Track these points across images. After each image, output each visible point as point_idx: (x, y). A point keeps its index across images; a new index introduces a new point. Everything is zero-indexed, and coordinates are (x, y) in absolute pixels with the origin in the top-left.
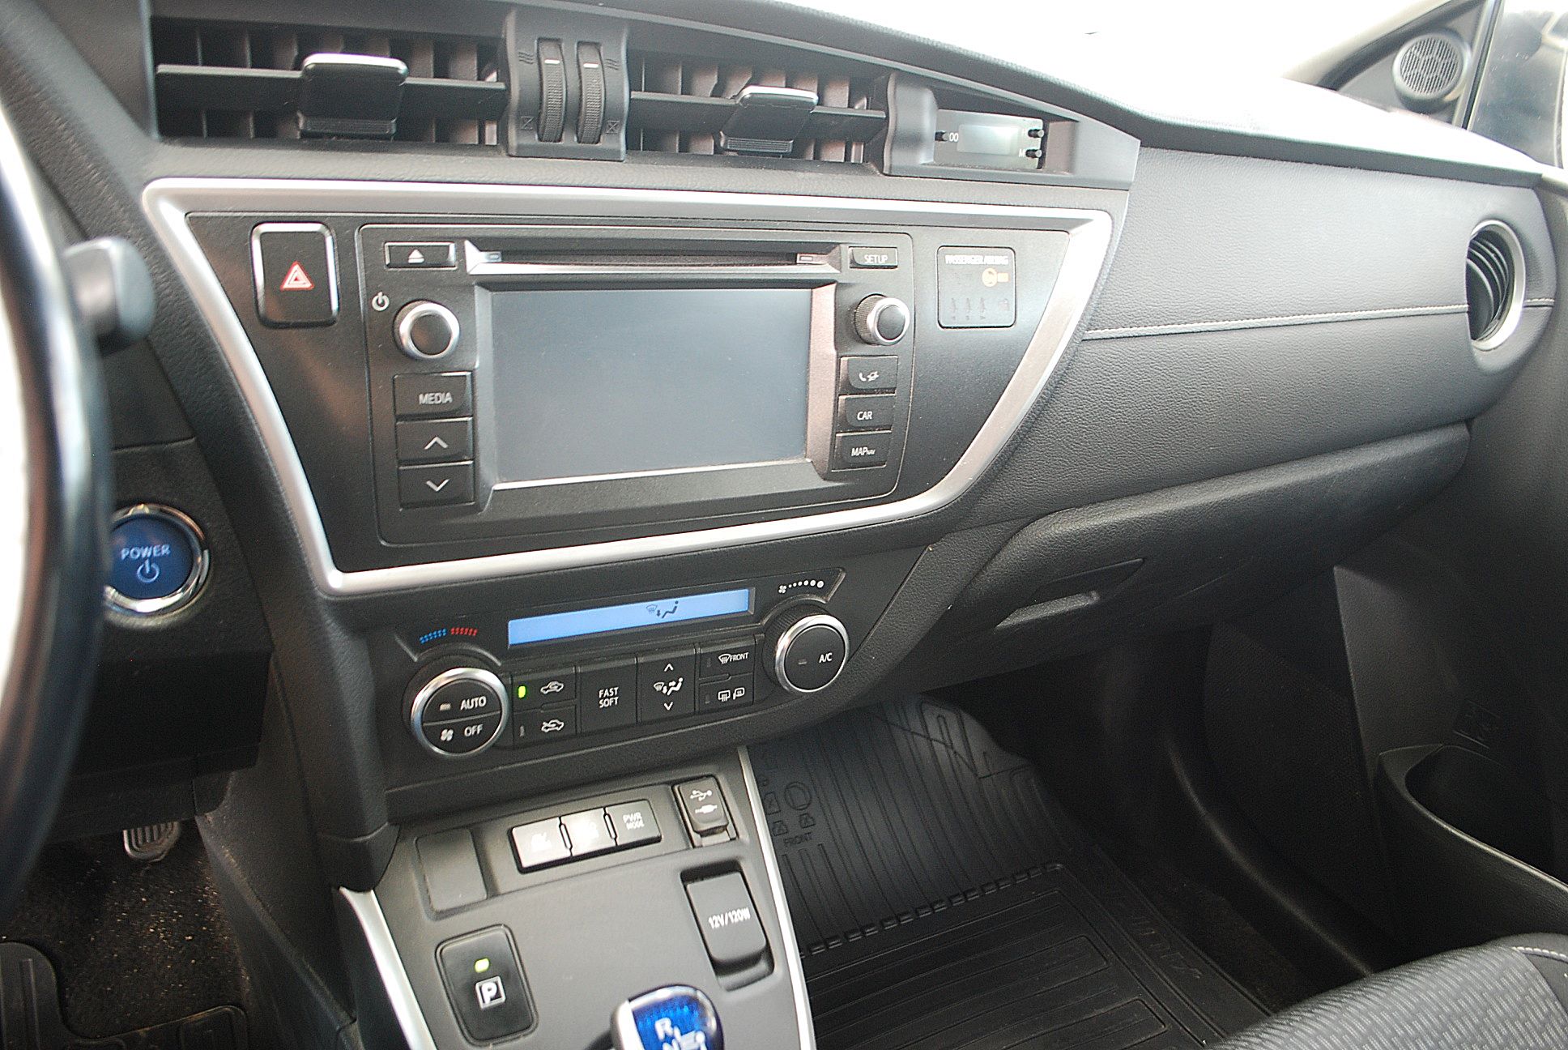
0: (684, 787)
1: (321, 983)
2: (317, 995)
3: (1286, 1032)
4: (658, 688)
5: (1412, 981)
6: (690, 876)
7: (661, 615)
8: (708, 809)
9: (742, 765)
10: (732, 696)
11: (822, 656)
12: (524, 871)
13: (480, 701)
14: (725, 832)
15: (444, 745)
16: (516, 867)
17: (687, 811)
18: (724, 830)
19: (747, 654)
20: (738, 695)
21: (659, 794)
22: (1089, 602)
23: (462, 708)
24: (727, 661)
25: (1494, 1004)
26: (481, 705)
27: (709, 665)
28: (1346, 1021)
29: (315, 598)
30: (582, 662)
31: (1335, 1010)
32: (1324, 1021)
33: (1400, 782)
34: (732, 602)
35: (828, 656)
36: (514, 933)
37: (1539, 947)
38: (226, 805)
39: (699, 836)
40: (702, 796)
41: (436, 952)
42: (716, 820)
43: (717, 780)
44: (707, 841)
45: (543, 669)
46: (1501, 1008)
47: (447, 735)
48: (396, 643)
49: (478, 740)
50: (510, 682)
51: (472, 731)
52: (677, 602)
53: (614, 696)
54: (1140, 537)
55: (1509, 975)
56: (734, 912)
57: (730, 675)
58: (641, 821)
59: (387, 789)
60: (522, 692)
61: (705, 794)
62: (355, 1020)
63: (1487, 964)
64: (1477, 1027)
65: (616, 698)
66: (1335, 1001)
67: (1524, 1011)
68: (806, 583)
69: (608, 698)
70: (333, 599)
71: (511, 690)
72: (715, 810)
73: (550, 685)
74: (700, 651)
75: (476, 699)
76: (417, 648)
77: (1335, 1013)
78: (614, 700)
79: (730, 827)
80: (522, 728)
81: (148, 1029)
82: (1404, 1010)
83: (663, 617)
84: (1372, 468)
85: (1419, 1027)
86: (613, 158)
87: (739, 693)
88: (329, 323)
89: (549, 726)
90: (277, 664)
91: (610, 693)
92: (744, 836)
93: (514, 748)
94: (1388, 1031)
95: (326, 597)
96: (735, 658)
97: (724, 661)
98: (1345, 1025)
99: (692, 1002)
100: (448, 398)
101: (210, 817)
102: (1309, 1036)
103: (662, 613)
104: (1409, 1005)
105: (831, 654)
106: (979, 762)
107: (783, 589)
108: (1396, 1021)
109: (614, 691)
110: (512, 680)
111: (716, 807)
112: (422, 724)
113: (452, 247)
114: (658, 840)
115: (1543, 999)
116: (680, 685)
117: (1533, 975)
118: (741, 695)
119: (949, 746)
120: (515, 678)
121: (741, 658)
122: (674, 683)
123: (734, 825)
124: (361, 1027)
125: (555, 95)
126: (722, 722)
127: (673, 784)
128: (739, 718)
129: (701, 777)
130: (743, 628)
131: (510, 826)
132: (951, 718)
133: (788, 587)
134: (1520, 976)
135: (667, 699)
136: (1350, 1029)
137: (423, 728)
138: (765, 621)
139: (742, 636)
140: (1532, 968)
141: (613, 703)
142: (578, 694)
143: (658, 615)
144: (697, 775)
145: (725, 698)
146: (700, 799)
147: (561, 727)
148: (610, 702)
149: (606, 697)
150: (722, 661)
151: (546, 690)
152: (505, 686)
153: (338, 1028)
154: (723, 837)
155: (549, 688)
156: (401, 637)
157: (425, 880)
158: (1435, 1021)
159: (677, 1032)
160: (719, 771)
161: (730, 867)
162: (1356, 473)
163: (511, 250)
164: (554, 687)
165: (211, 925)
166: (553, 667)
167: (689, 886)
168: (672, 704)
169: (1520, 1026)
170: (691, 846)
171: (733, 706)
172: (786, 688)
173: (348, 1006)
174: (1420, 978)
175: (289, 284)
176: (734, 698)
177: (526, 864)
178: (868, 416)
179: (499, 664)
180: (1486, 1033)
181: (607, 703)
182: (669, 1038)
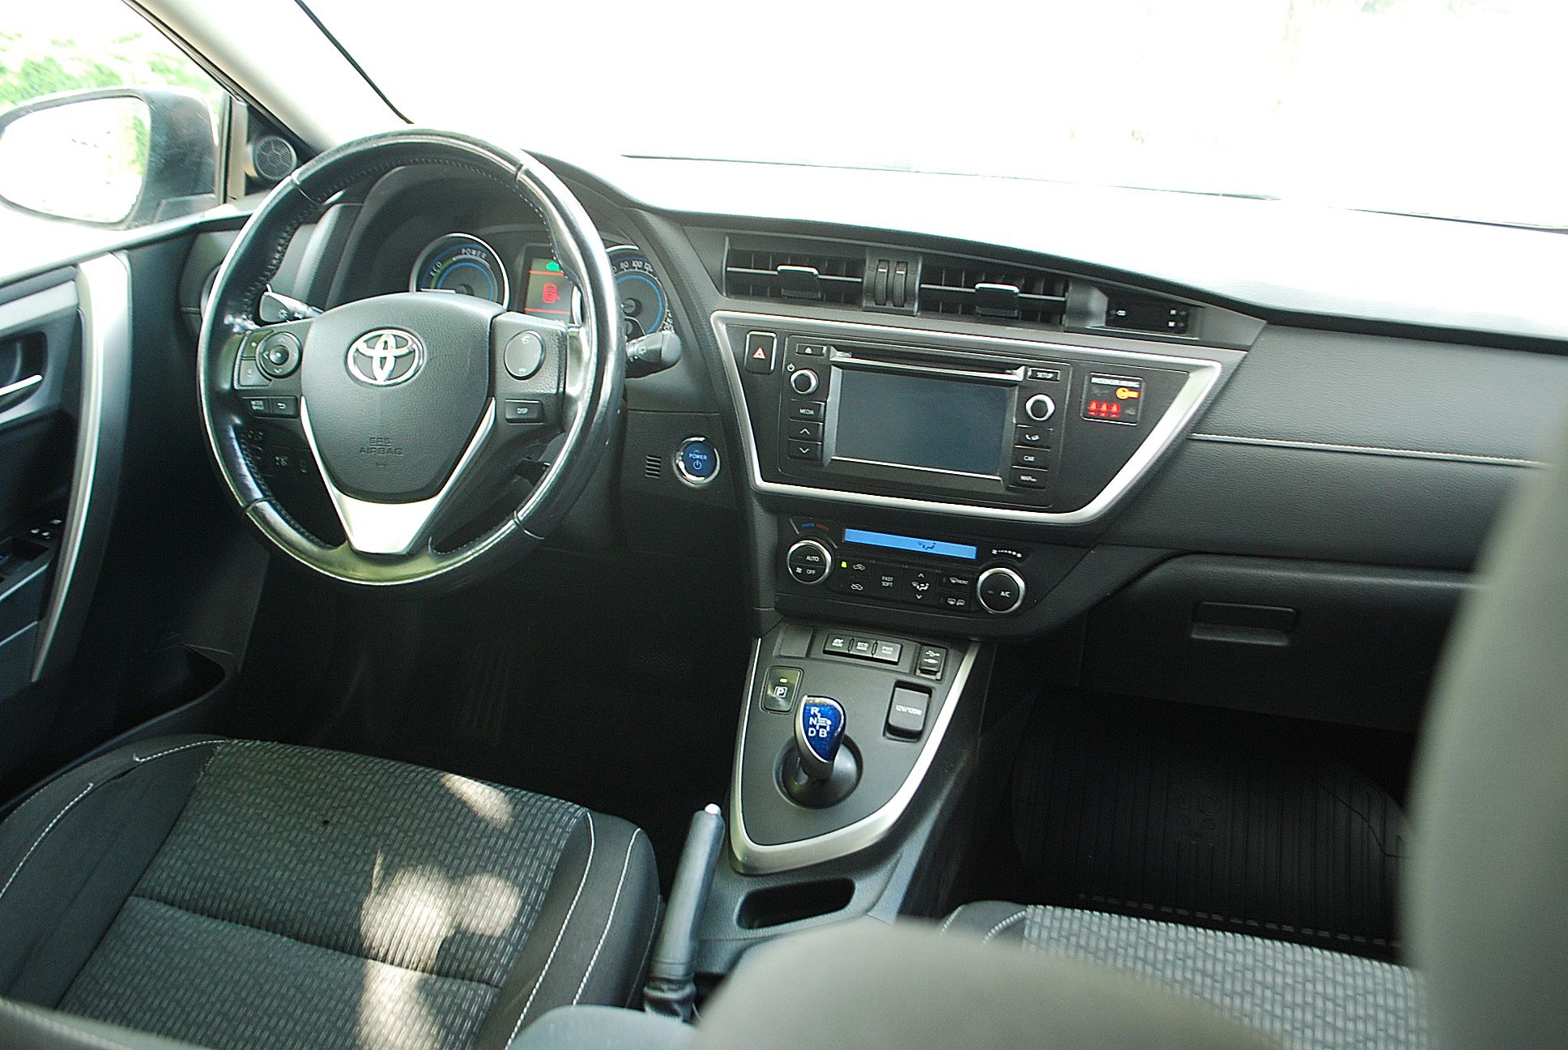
0: (926, 647)
6: (901, 685)
8: (932, 661)
9: (968, 651)
10: (956, 602)
11: (1005, 593)
12: (825, 652)
13: (816, 559)
14: (935, 675)
15: (796, 574)
16: (823, 649)
17: (921, 658)
19: (965, 580)
21: (911, 646)
23: (809, 560)
24: (956, 582)
26: (818, 562)
27: (944, 581)
29: (749, 488)
30: (876, 559)
34: (968, 552)
36: (804, 674)
39: (920, 671)
40: (933, 655)
41: (769, 669)
43: (944, 650)
44: (924, 675)
45: (858, 556)
47: (799, 570)
48: (790, 522)
49: (812, 577)
51: (810, 572)
52: (937, 543)
53: (890, 582)
56: (913, 709)
57: (956, 591)
58: (891, 652)
59: (776, 591)
60: (844, 564)
61: (936, 654)
68: (1010, 552)
70: (757, 491)
72: (935, 663)
73: (858, 565)
74: (941, 572)
75: (814, 557)
76: (800, 527)
78: (890, 584)
79: (939, 674)
83: (926, 549)
86: (910, 314)
87: (960, 602)
88: (769, 373)
89: (854, 586)
91: (888, 579)
92: (945, 681)
93: (837, 592)
95: (754, 489)
96: (960, 582)
97: (954, 582)
100: (812, 412)
103: (927, 547)
107: (994, 551)
109: (891, 579)
110: (837, 557)
111: (937, 662)
113: (825, 348)
114: (896, 664)
116: (927, 587)
118: (961, 604)
120: (839, 557)
121: (964, 583)
122: (923, 585)
123: (943, 674)
125: (881, 286)
127: (920, 644)
128: (959, 617)
130: (966, 566)
133: (998, 551)
135: (920, 593)
137: (790, 563)
138: (978, 564)
142: (873, 575)
143: (924, 547)
145: (952, 603)
146: (931, 655)
147: (861, 589)
148: (888, 584)
149: (886, 581)
150: (952, 581)
151: (856, 567)
152: (833, 558)
154: (931, 677)
156: (793, 520)
157: (783, 641)
159: (819, 715)
163: (856, 352)
164: (860, 566)
166: (863, 557)
167: (897, 689)
168: (920, 596)
170: (912, 673)
171: (956, 609)
175: (756, 356)
176: (958, 604)
177: (827, 649)
178: (1031, 459)
179: (834, 547)
181: (886, 584)
182: (815, 716)
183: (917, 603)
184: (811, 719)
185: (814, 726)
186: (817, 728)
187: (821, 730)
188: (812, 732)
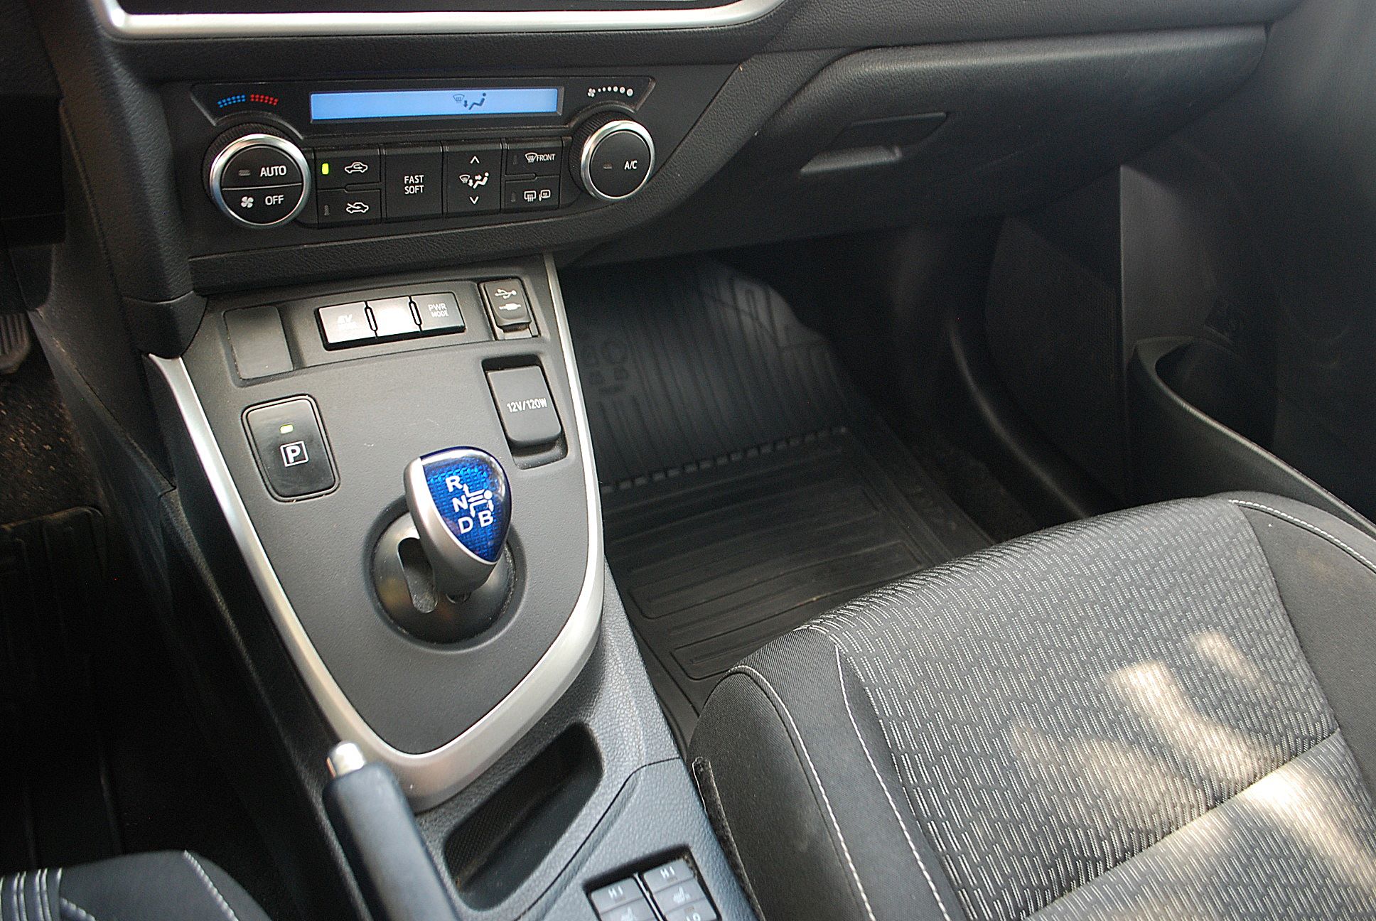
0: (489, 286)
1: (145, 456)
2: (141, 467)
3: (1025, 549)
4: (464, 181)
5: (1139, 518)
6: (490, 365)
7: (468, 107)
8: (511, 307)
9: (548, 271)
10: (538, 197)
11: (627, 163)
12: (330, 347)
13: (280, 170)
14: (528, 329)
15: (243, 212)
16: (322, 344)
17: (491, 307)
18: (526, 328)
19: (553, 155)
20: (544, 197)
21: (465, 290)
22: (892, 159)
23: (261, 175)
24: (533, 160)
25: (1206, 542)
26: (281, 174)
27: (515, 163)
28: (1078, 544)
29: (98, 37)
30: (387, 145)
31: (1071, 536)
32: (1059, 542)
33: (1150, 366)
35: (633, 163)
36: (319, 403)
37: (1251, 502)
38: (52, 296)
39: (502, 331)
40: (507, 295)
41: (242, 416)
42: (519, 317)
43: (522, 282)
44: (510, 335)
45: (347, 148)
46: (1212, 546)
47: (247, 202)
48: (192, 102)
49: (279, 210)
50: (313, 157)
51: (273, 200)
52: (484, 95)
53: (419, 184)
54: (946, 88)
55: (1222, 521)
56: (531, 401)
57: (536, 176)
58: (446, 311)
59: (189, 258)
60: (325, 169)
61: (510, 294)
62: (175, 488)
63: (1205, 511)
64: (1188, 559)
65: (421, 186)
66: (1070, 529)
67: (1230, 550)
68: (616, 89)
69: (414, 185)
70: (119, 40)
71: (314, 166)
72: (519, 308)
73: (354, 165)
74: (506, 146)
75: (276, 168)
76: (216, 112)
77: (1069, 538)
78: (420, 188)
79: (532, 325)
80: (326, 207)
81: (12, 525)
82: (1129, 540)
83: (470, 109)
84: (1173, 55)
85: (1139, 554)
87: (545, 195)
89: (354, 208)
90: (66, 111)
91: (415, 180)
92: (546, 334)
93: (320, 227)
94: (1113, 555)
95: (110, 37)
96: (542, 158)
97: (531, 159)
98: (1077, 548)
99: (484, 465)
101: (41, 312)
102: (1045, 553)
103: (469, 104)
104: (1134, 536)
105: (636, 161)
106: (781, 335)
107: (592, 93)
108: (1121, 547)
109: (419, 178)
110: (315, 156)
111: (520, 306)
112: (221, 187)
114: (461, 330)
115: (1248, 542)
116: (486, 179)
117: (1242, 522)
118: (547, 197)
119: (755, 318)
120: (317, 154)
121: (547, 159)
122: (479, 177)
123: (536, 324)
124: (180, 491)
126: (528, 223)
127: (479, 281)
128: (544, 221)
129: (507, 278)
130: (550, 129)
131: (317, 307)
132: (759, 294)
133: (597, 91)
134: (1231, 522)
135: (474, 192)
136: (1080, 551)
137: (222, 191)
138: (573, 124)
139: (550, 137)
140: (1243, 518)
141: (419, 191)
142: (383, 178)
143: (466, 105)
144: (503, 275)
145: (530, 198)
146: (505, 297)
147: (366, 210)
148: (415, 189)
149: (412, 184)
150: (529, 160)
151: (349, 169)
152: (307, 161)
153: (160, 494)
154: (526, 334)
155: (353, 169)
156: (197, 98)
157: (232, 350)
158: (1154, 551)
159: (466, 489)
160: (525, 274)
161: (530, 360)
162: (1156, 57)
164: (358, 167)
165: (68, 437)
166: (358, 147)
167: (489, 374)
168: (477, 198)
169: (1225, 562)
170: (494, 339)
171: (537, 208)
172: (592, 194)
173: (169, 475)
174: (1146, 516)
176: (540, 200)
177: (331, 340)
179: (301, 137)
180: (1195, 565)
181: (412, 189)
182: (458, 493)
183: (477, 213)
184: (455, 501)
185: (467, 513)
186: (473, 513)
187: (480, 514)
188: (466, 525)
